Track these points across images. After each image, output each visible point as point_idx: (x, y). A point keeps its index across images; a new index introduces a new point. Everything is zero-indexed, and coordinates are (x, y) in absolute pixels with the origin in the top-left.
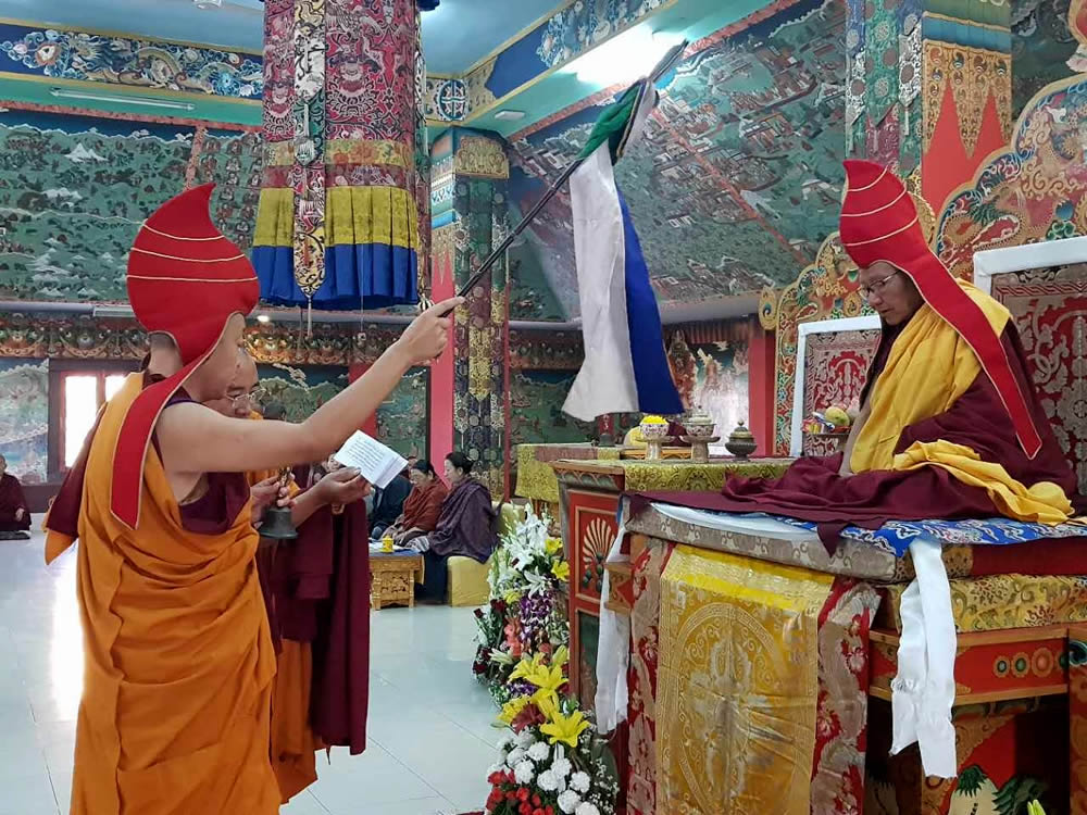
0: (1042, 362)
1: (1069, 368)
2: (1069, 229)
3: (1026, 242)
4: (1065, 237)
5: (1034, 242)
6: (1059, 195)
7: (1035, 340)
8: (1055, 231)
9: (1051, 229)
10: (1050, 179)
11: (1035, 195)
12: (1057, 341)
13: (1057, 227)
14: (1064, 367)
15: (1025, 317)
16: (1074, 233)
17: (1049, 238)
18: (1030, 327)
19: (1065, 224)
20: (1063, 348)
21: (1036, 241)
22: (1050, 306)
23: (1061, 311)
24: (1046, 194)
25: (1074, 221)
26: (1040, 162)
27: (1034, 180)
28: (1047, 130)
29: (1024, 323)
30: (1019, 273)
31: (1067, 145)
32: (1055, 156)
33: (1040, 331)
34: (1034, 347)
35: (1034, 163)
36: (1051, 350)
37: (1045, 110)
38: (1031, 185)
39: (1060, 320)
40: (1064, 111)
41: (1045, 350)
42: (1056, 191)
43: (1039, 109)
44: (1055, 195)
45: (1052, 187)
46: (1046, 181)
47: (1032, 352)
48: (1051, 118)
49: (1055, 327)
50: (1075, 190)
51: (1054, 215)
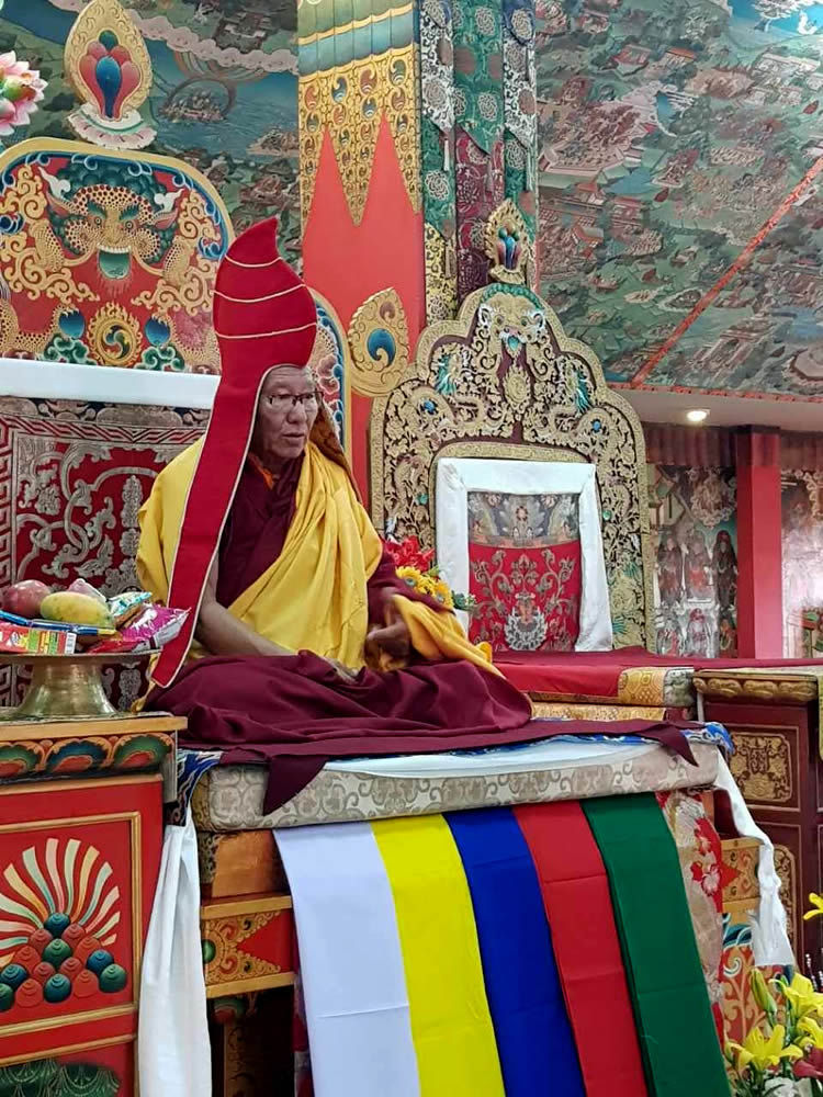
0: (75, 534)
1: (116, 544)
2: (81, 352)
3: (13, 355)
4: (73, 361)
5: (25, 358)
6: (64, 300)
7: (64, 502)
8: (57, 348)
9: (51, 344)
10: (48, 274)
11: (25, 290)
12: (98, 504)
13: (60, 344)
14: (108, 542)
15: (48, 467)
16: (86, 359)
17: (51, 356)
18: (57, 482)
19: (73, 343)
20: (105, 514)
21: (29, 357)
22: (88, 457)
23: (103, 466)
24: (43, 293)
25: (86, 342)
26: (31, 242)
27: (23, 268)
28: (42, 203)
29: (45, 476)
30: (37, 401)
31: (74, 233)
32: (54, 244)
33: (73, 490)
34: (62, 511)
35: (23, 244)
36: (88, 518)
37: (35, 171)
38: (18, 274)
39: (103, 477)
40: (66, 185)
41: (80, 517)
42: (59, 294)
43: (28, 167)
44: (57, 299)
45: (52, 285)
46: (43, 275)
47: (60, 517)
48: (46, 188)
49: (94, 487)
50: (86, 299)
51: (56, 327)
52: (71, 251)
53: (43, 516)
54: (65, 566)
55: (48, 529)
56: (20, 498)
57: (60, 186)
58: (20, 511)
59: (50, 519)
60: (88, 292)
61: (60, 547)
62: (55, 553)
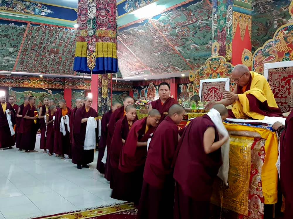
0: (282, 89)
1: (289, 91)
2: (288, 59)
3: (277, 62)
4: (287, 61)
5: (279, 62)
6: (286, 51)
7: (280, 84)
8: (284, 59)
9: (283, 59)
10: (283, 47)
11: (279, 51)
12: (286, 84)
13: (285, 58)
14: (288, 91)
15: (277, 79)
16: (289, 60)
17: (283, 61)
18: (279, 81)
19: (287, 58)
20: (287, 86)
21: (280, 61)
22: (284, 77)
23: (287, 78)
24: (282, 50)
25: (289, 57)
26: (281, 43)
27: (279, 47)
28: (283, 36)
29: (277, 80)
30: (276, 69)
31: (288, 39)
32: (285, 42)
33: (281, 82)
34: (280, 86)
35: (279, 43)
36: (284, 87)
37: (282, 31)
38: (278, 48)
39: (287, 80)
40: (287, 32)
41: (283, 87)
42: (285, 50)
43: (281, 31)
44: (285, 51)
45: (284, 49)
46: (282, 47)
47: (279, 87)
48: (284, 33)
49: (285, 82)
50: (290, 50)
51: (284, 56)
52: (287, 42)
53: (277, 87)
54: (280, 95)
55: (277, 89)
56: (273, 84)
57: (286, 32)
58: (273, 86)
59: (278, 87)
60: (290, 48)
61: (279, 92)
62: (279, 93)
